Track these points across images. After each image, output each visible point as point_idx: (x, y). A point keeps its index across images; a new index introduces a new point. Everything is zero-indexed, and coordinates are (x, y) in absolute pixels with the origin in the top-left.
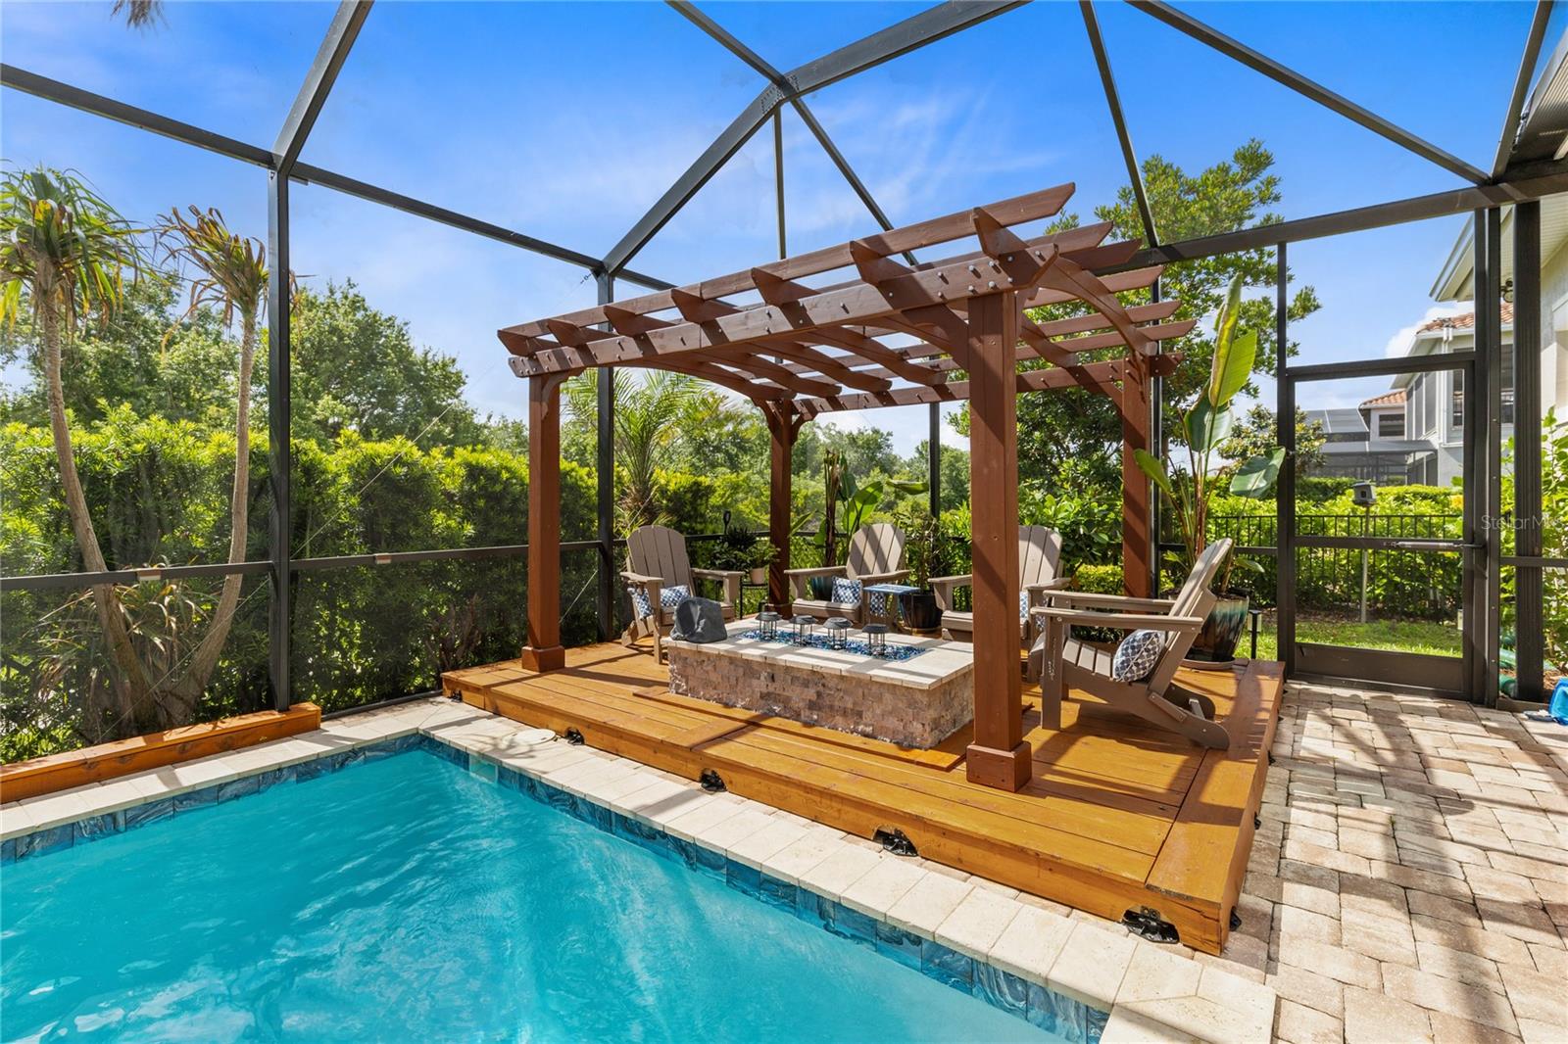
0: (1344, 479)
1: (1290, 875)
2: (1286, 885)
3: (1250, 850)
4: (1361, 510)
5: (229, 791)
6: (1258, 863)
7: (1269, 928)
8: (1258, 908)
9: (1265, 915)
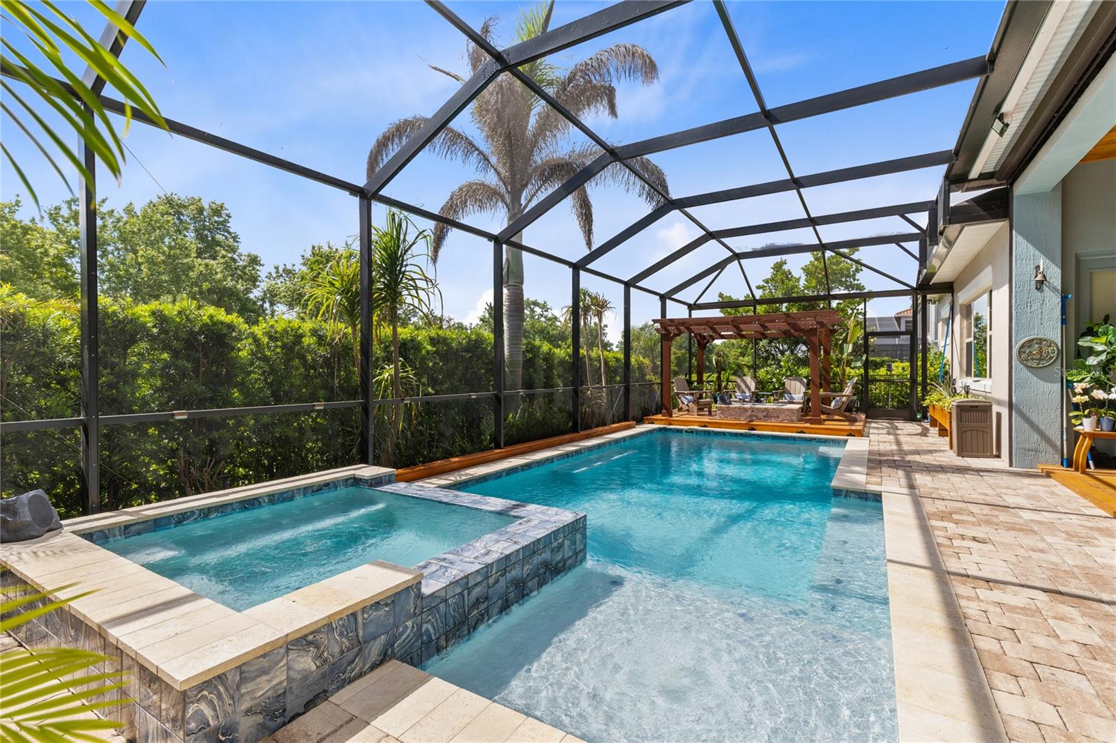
0: (886, 358)
4: (889, 373)
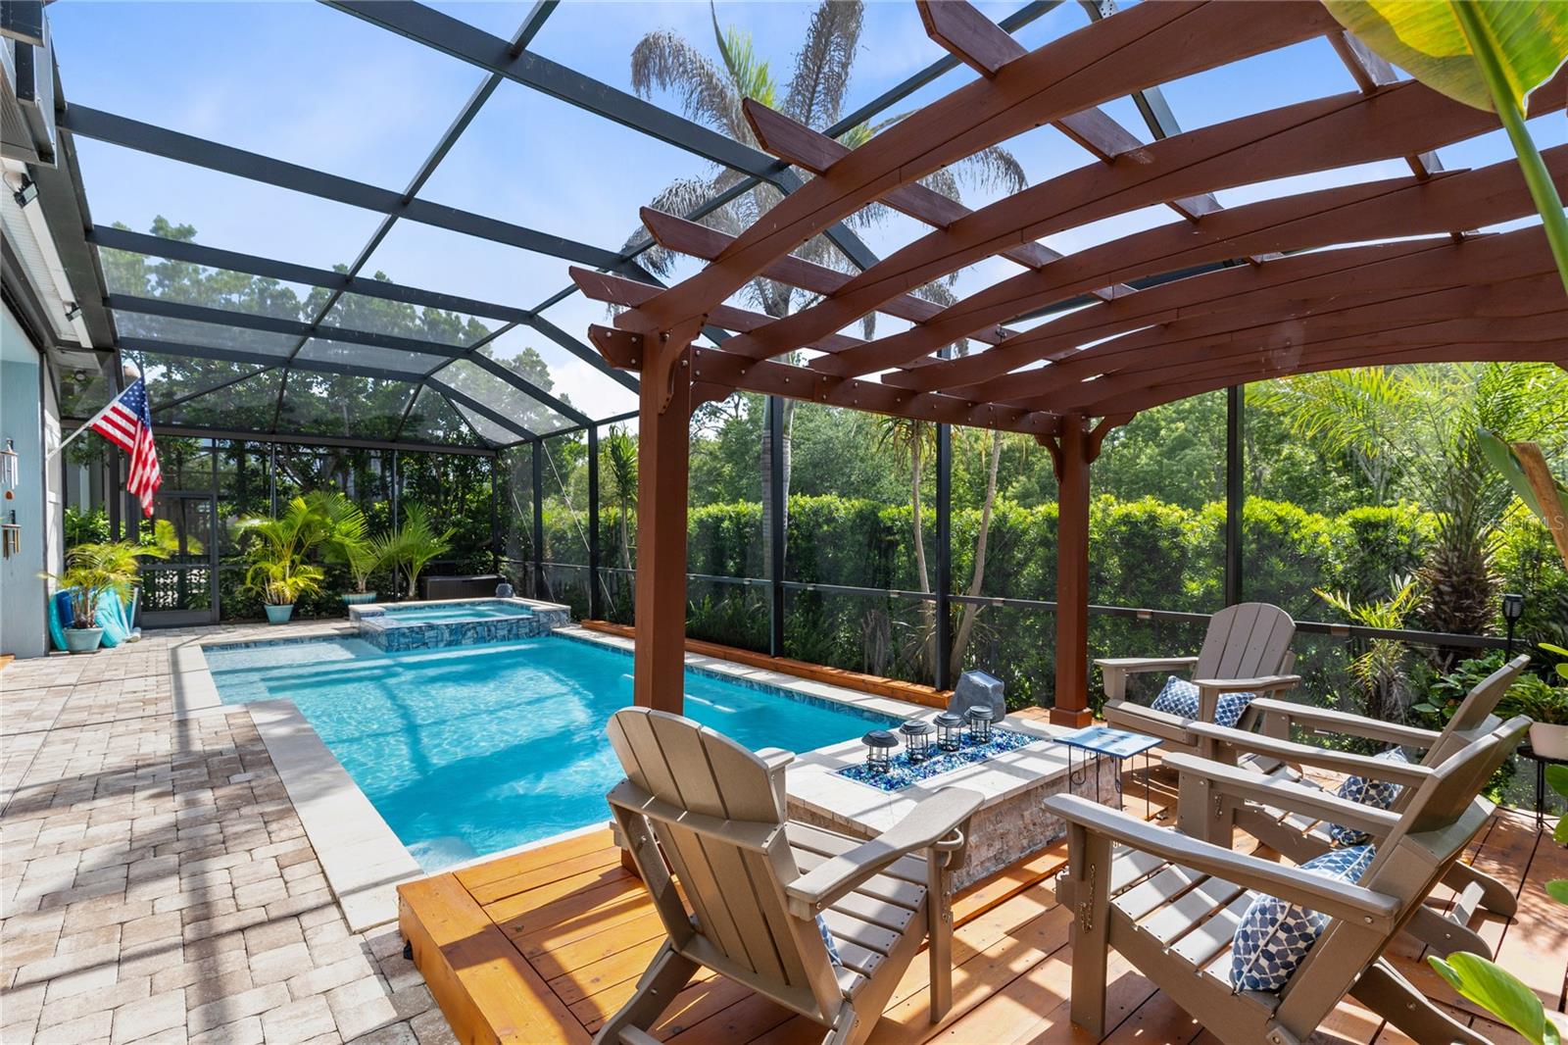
1: (398, 1028)
2: (393, 1014)
3: (453, 1030)
5: (866, 714)
6: (433, 1021)
7: (384, 970)
8: (402, 978)
9: (393, 976)
